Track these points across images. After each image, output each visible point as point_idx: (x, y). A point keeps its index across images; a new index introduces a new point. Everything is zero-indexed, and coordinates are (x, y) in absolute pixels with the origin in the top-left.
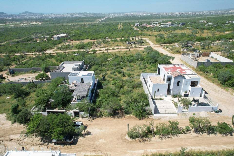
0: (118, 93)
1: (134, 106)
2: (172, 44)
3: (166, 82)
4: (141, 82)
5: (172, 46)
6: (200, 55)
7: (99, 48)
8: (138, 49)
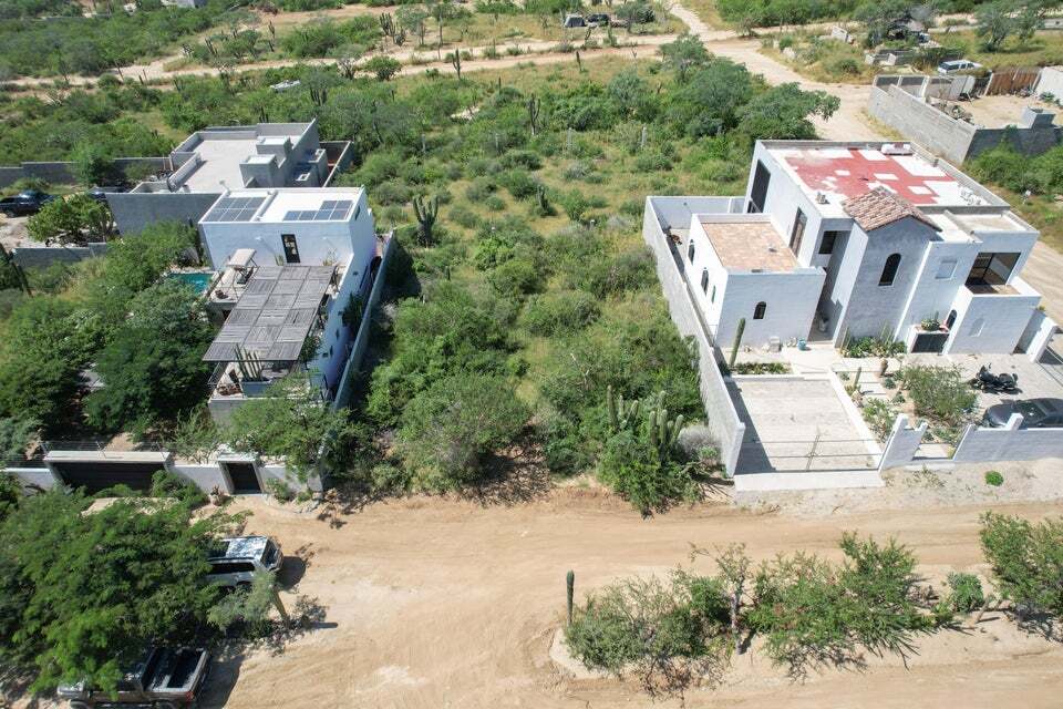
0: (511, 321)
1: (606, 426)
2: (812, 27)
3: (813, 262)
4: (650, 256)
5: (810, 38)
6: (980, 84)
7: (411, 50)
8: (626, 53)
